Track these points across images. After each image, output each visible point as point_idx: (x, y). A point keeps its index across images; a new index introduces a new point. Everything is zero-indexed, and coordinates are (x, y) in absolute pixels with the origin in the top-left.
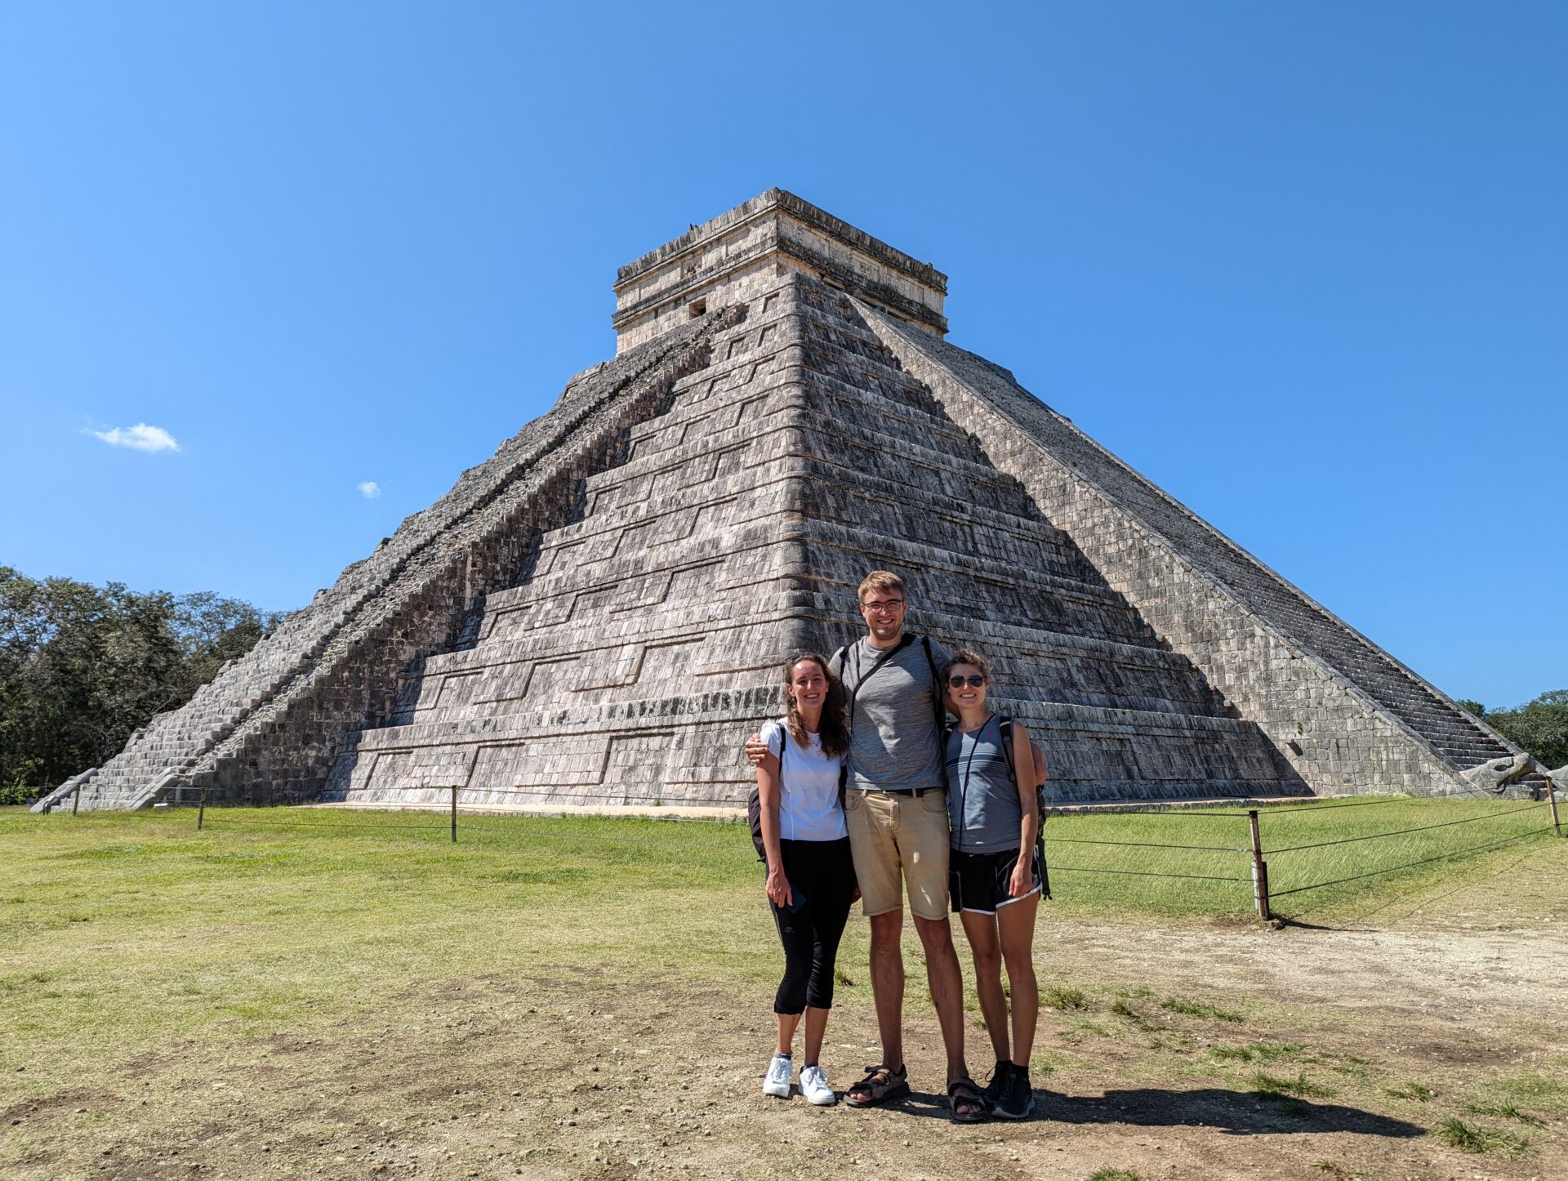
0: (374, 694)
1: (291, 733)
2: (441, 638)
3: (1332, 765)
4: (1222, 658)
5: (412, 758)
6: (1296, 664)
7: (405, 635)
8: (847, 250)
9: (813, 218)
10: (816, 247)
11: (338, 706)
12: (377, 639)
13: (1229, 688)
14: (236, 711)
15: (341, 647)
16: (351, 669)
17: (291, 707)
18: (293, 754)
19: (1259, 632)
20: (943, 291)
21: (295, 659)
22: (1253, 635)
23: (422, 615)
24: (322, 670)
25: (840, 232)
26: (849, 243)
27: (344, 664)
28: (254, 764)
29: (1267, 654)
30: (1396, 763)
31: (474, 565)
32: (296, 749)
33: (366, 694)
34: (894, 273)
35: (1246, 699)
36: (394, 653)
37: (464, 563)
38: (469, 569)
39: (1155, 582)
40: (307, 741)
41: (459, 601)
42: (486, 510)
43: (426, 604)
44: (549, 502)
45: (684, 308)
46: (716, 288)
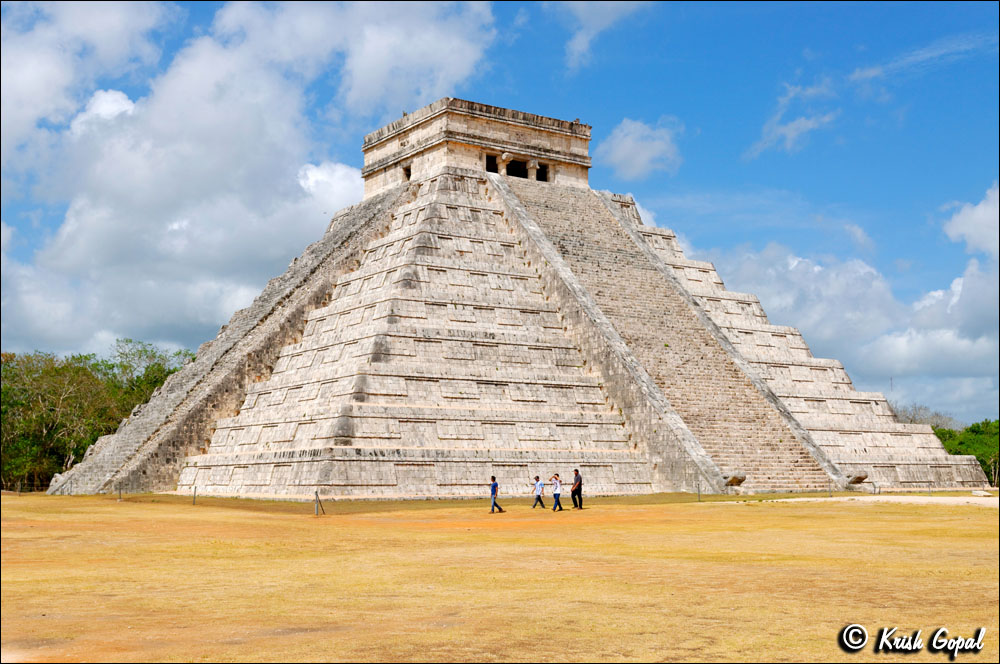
0: (199, 437)
1: (161, 457)
2: (233, 406)
3: (669, 477)
4: (633, 417)
5: (211, 471)
6: (660, 422)
7: (214, 406)
8: (504, 126)
10: (478, 130)
11: (182, 444)
12: (200, 409)
13: (636, 434)
15: (184, 410)
16: (187, 425)
17: (160, 445)
18: (162, 469)
19: (648, 404)
21: (163, 420)
22: (646, 405)
23: (223, 395)
24: (172, 427)
26: (504, 122)
27: (184, 422)
28: (144, 472)
29: (650, 416)
30: (691, 475)
31: (249, 366)
32: (163, 465)
33: (195, 437)
35: (642, 441)
36: (208, 416)
37: (244, 365)
38: (247, 368)
39: (611, 373)
40: (168, 461)
41: (241, 385)
42: (263, 327)
43: (224, 389)
44: (292, 326)
45: (400, 170)
46: (415, 160)
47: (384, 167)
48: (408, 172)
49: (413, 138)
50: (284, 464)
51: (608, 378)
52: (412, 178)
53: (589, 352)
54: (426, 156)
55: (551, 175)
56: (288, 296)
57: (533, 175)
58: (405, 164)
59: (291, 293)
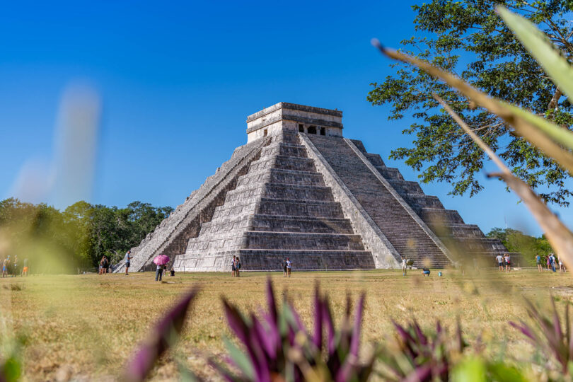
0: (181, 247)
2: (195, 233)
5: (186, 261)
6: (377, 239)
7: (187, 233)
8: (306, 113)
9: (293, 107)
10: (295, 114)
11: (174, 250)
12: (181, 234)
14: (154, 251)
15: (174, 236)
20: (341, 116)
21: (165, 239)
22: (370, 231)
23: (191, 228)
24: (170, 241)
25: (303, 109)
26: (306, 111)
27: (174, 240)
29: (372, 236)
31: (202, 215)
33: (179, 247)
34: (323, 115)
35: (370, 247)
36: (185, 238)
37: (200, 215)
38: (201, 217)
41: (199, 224)
42: (206, 199)
43: (191, 225)
44: (220, 198)
45: (263, 130)
46: (270, 127)
47: (256, 129)
48: (266, 132)
49: (268, 118)
50: (219, 257)
51: (354, 219)
52: (268, 135)
53: (345, 208)
54: (274, 125)
55: (326, 132)
56: (218, 185)
57: (318, 132)
58: (265, 128)
59: (219, 184)
